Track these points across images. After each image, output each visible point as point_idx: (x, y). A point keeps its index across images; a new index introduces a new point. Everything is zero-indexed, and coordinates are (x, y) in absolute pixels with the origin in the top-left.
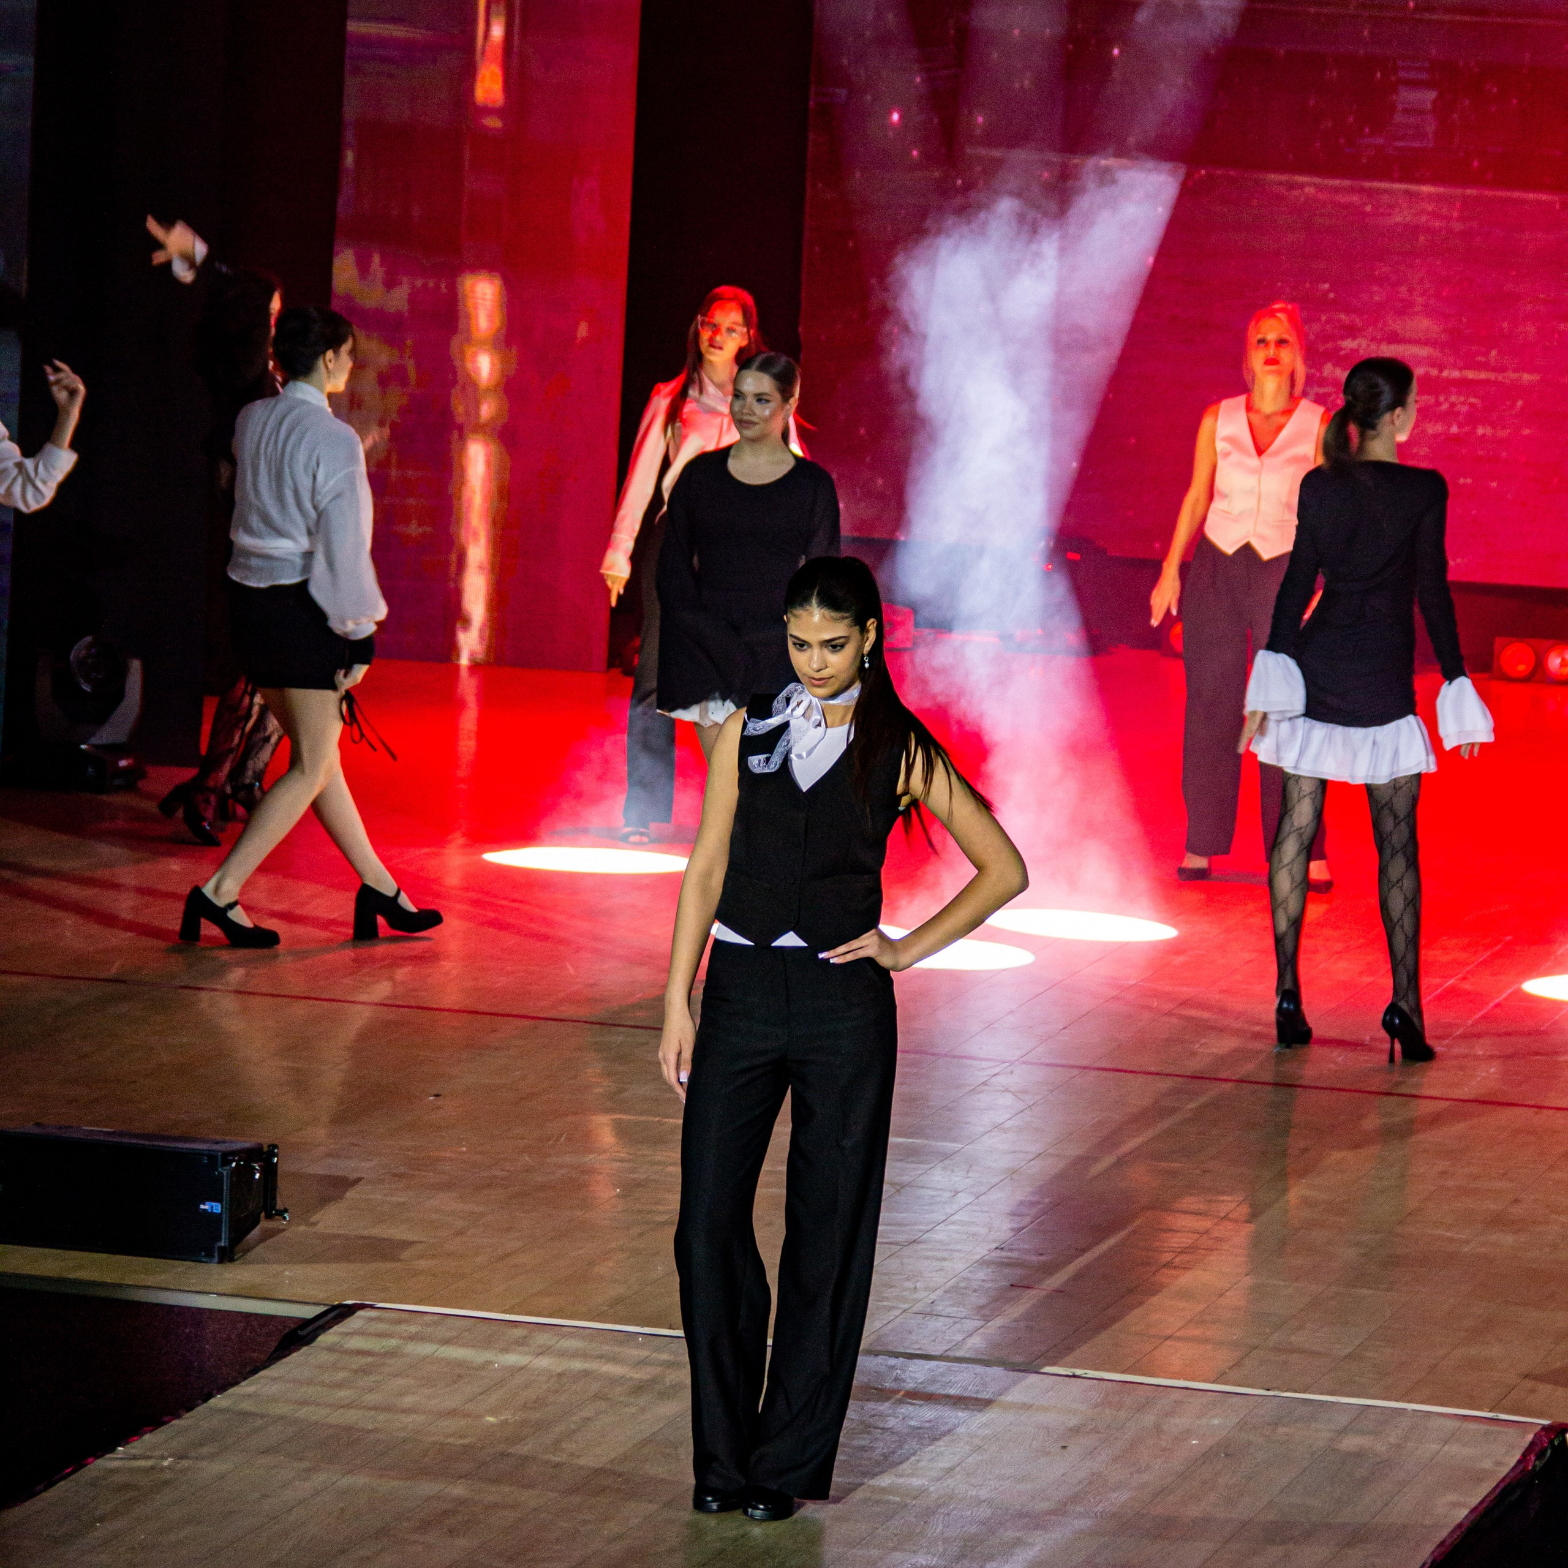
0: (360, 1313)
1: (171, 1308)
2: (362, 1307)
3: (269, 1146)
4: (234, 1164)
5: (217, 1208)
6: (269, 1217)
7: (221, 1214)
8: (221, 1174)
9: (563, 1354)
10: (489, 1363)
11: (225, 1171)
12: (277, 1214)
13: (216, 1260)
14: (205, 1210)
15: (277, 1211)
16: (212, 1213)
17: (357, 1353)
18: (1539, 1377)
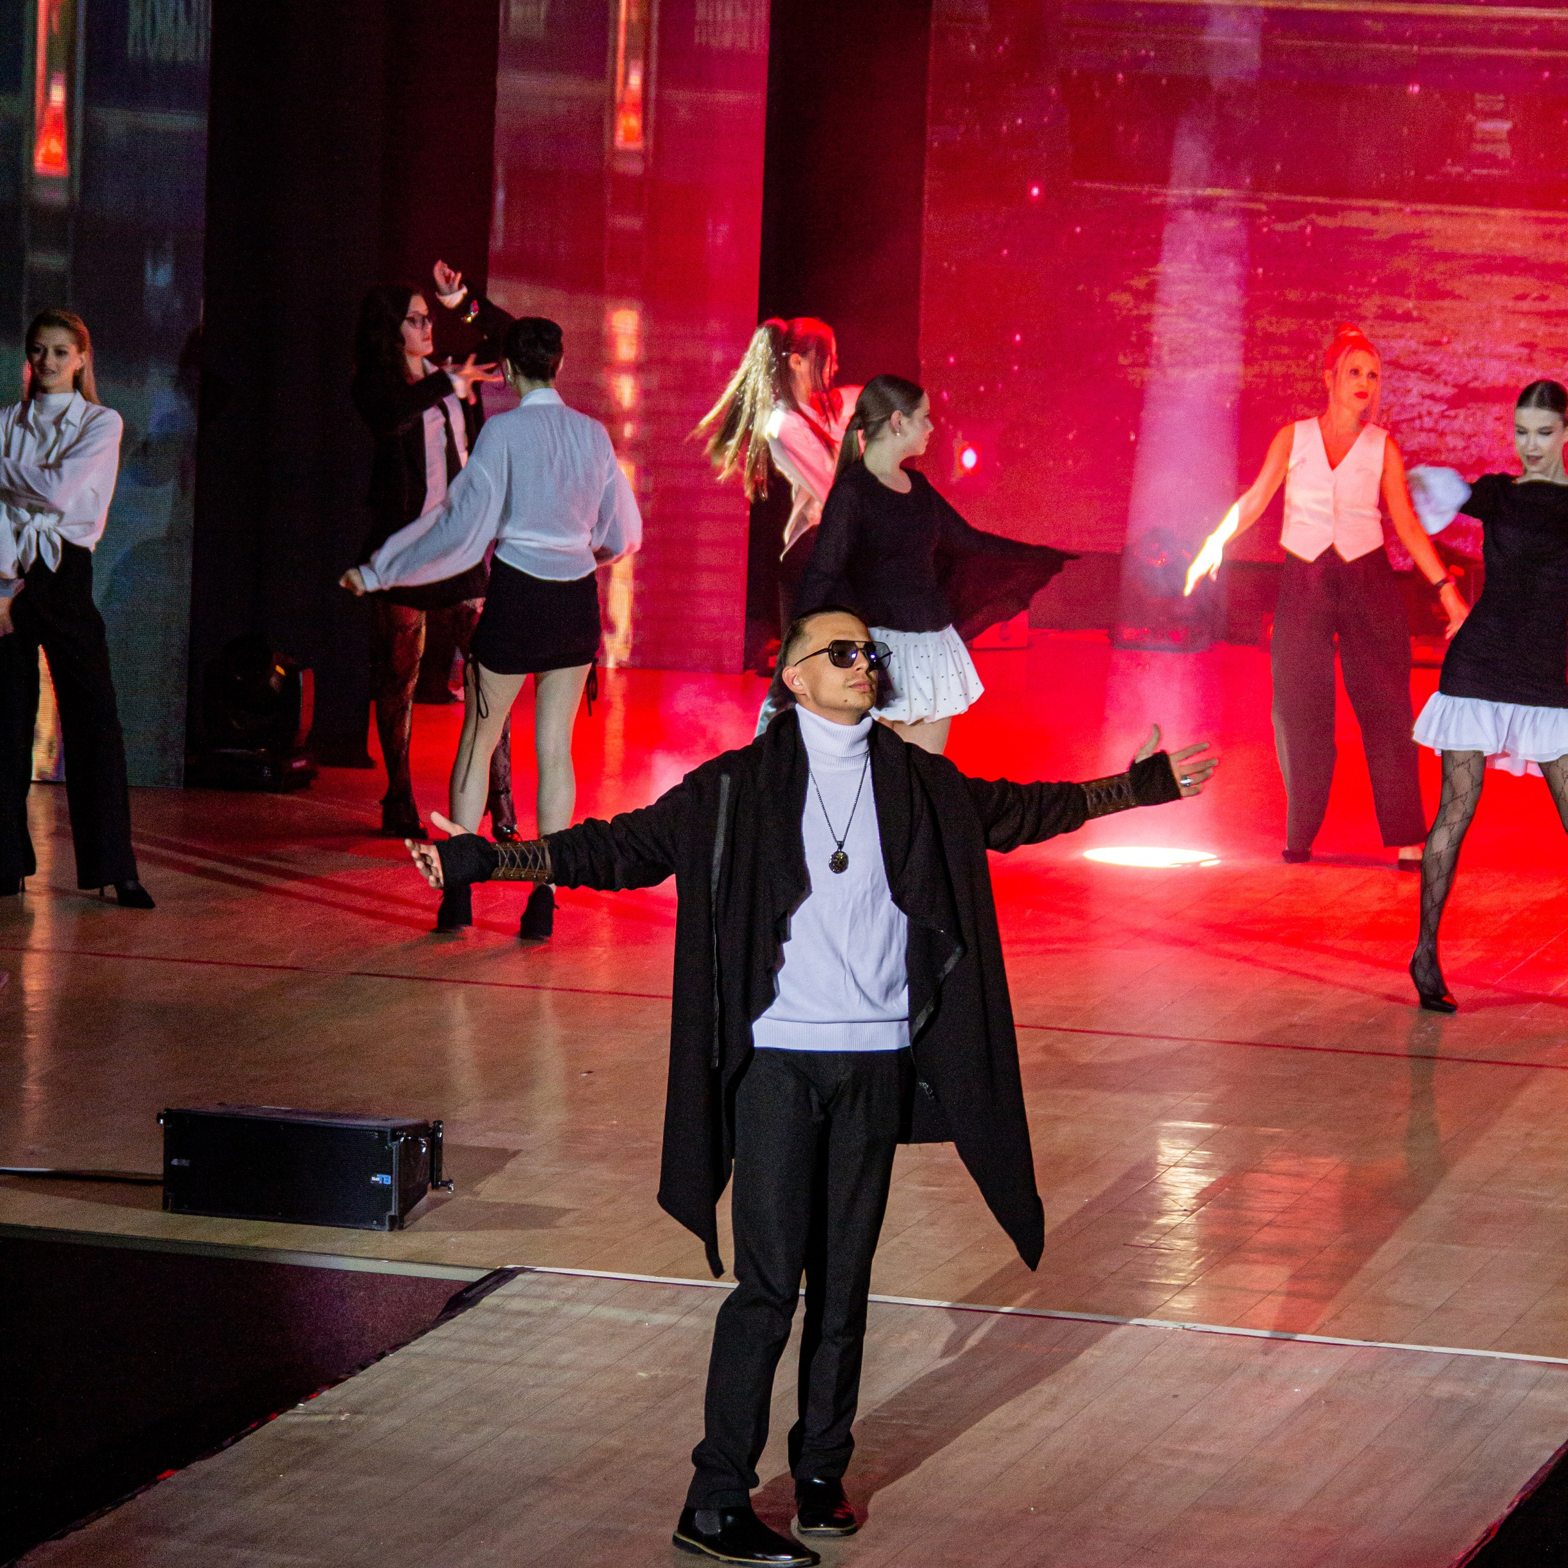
0: (520, 1277)
2: (523, 1271)
3: (434, 1122)
4: (402, 1139)
5: (387, 1180)
6: (435, 1187)
7: (391, 1185)
8: (390, 1148)
10: (639, 1322)
11: (394, 1146)
12: (442, 1185)
13: (387, 1228)
14: (376, 1182)
15: (442, 1182)
16: (383, 1184)
17: (518, 1314)
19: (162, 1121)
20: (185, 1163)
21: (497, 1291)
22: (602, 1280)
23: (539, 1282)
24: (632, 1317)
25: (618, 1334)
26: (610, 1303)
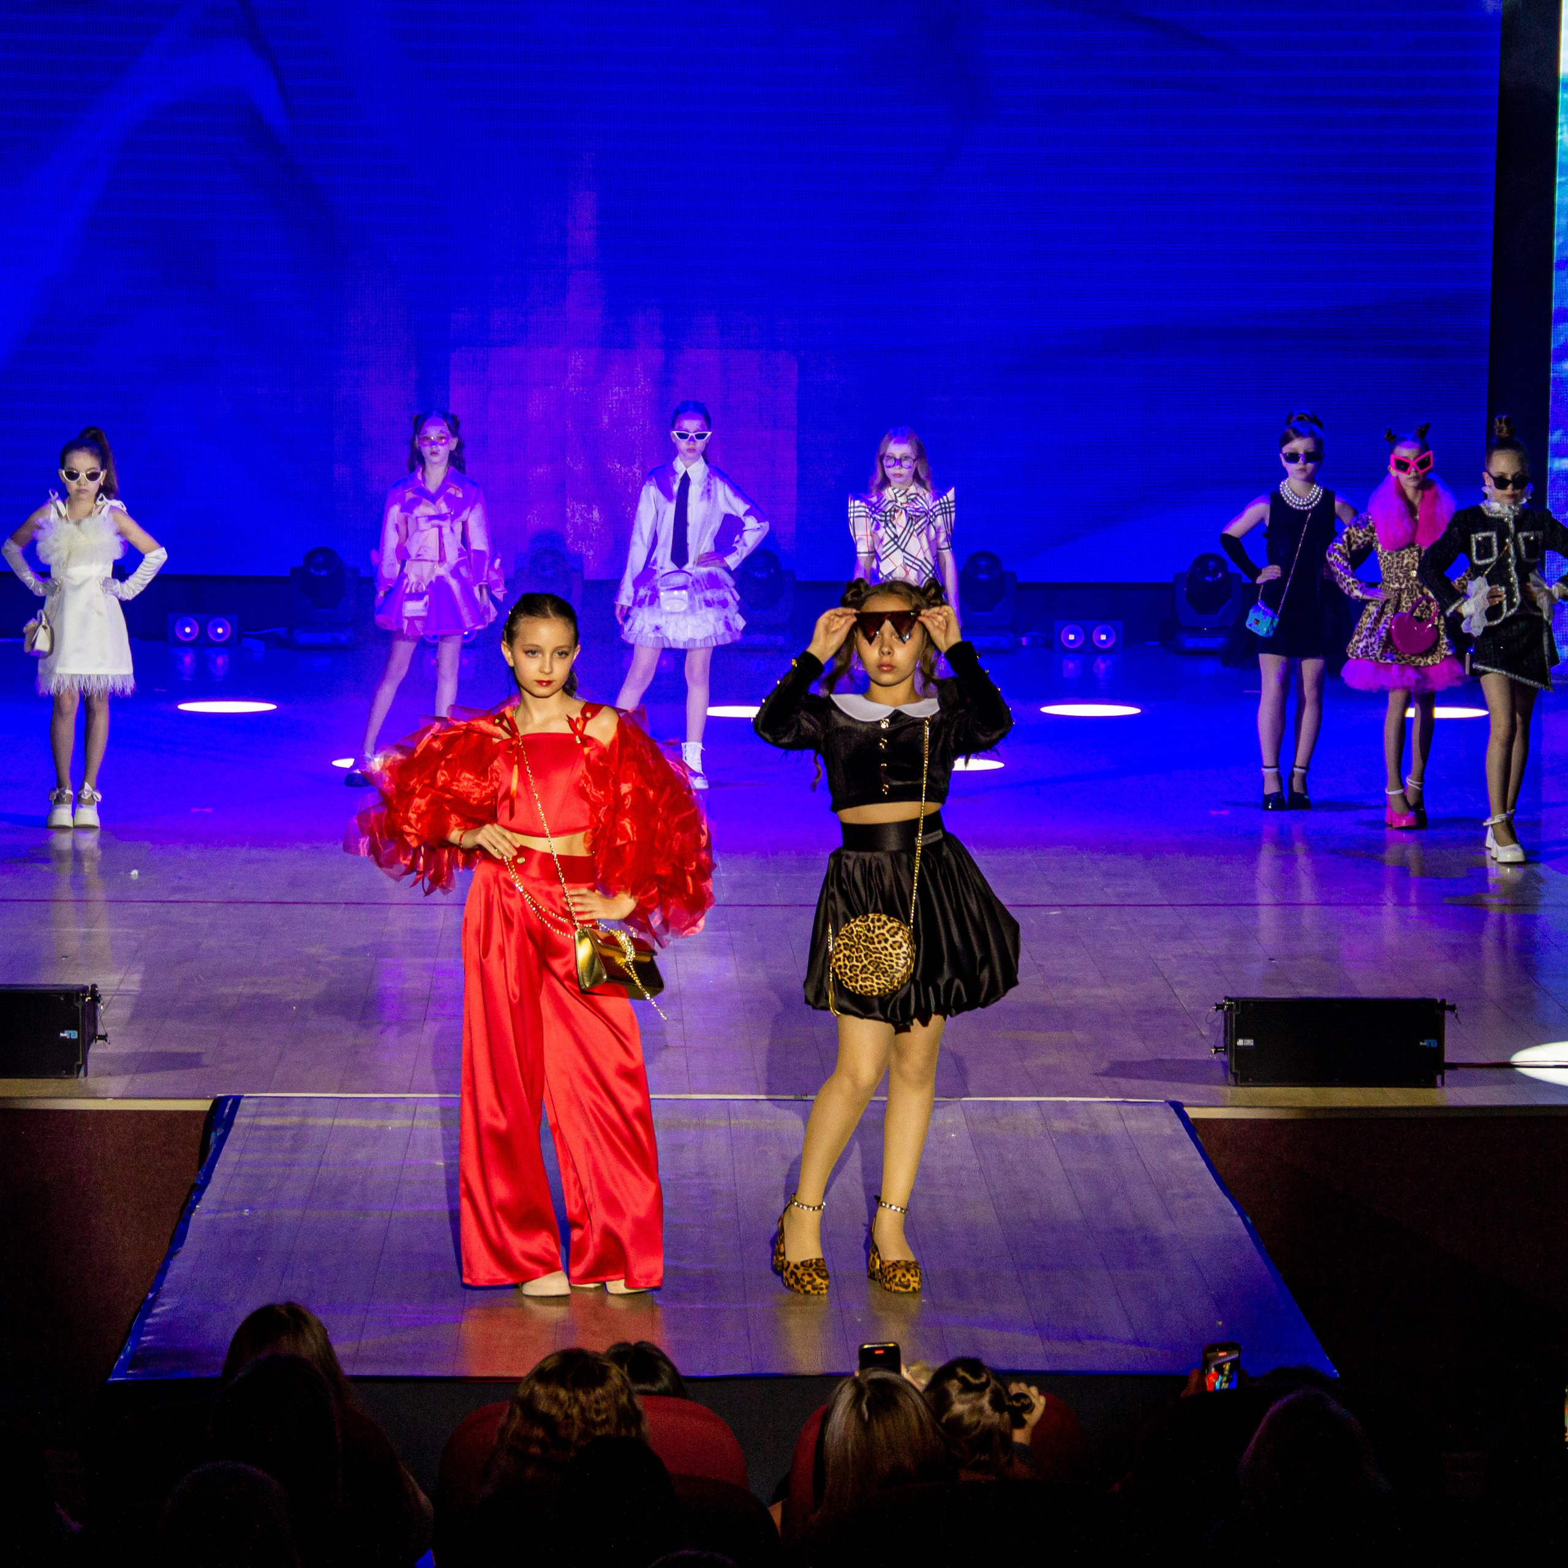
0: (243, 1101)
1: (75, 1113)
2: (241, 1097)
4: (87, 1001)
5: (74, 1035)
6: (95, 1040)
7: (79, 1039)
8: (78, 1008)
9: (430, 1116)
10: (381, 1128)
12: (98, 1038)
13: (76, 1076)
14: (65, 1037)
15: (99, 1036)
16: (71, 1040)
17: (277, 1128)
18: (1105, 1074)
21: (238, 1113)
22: (313, 1100)
23: (264, 1104)
24: (373, 1124)
25: (377, 1137)
26: (341, 1116)
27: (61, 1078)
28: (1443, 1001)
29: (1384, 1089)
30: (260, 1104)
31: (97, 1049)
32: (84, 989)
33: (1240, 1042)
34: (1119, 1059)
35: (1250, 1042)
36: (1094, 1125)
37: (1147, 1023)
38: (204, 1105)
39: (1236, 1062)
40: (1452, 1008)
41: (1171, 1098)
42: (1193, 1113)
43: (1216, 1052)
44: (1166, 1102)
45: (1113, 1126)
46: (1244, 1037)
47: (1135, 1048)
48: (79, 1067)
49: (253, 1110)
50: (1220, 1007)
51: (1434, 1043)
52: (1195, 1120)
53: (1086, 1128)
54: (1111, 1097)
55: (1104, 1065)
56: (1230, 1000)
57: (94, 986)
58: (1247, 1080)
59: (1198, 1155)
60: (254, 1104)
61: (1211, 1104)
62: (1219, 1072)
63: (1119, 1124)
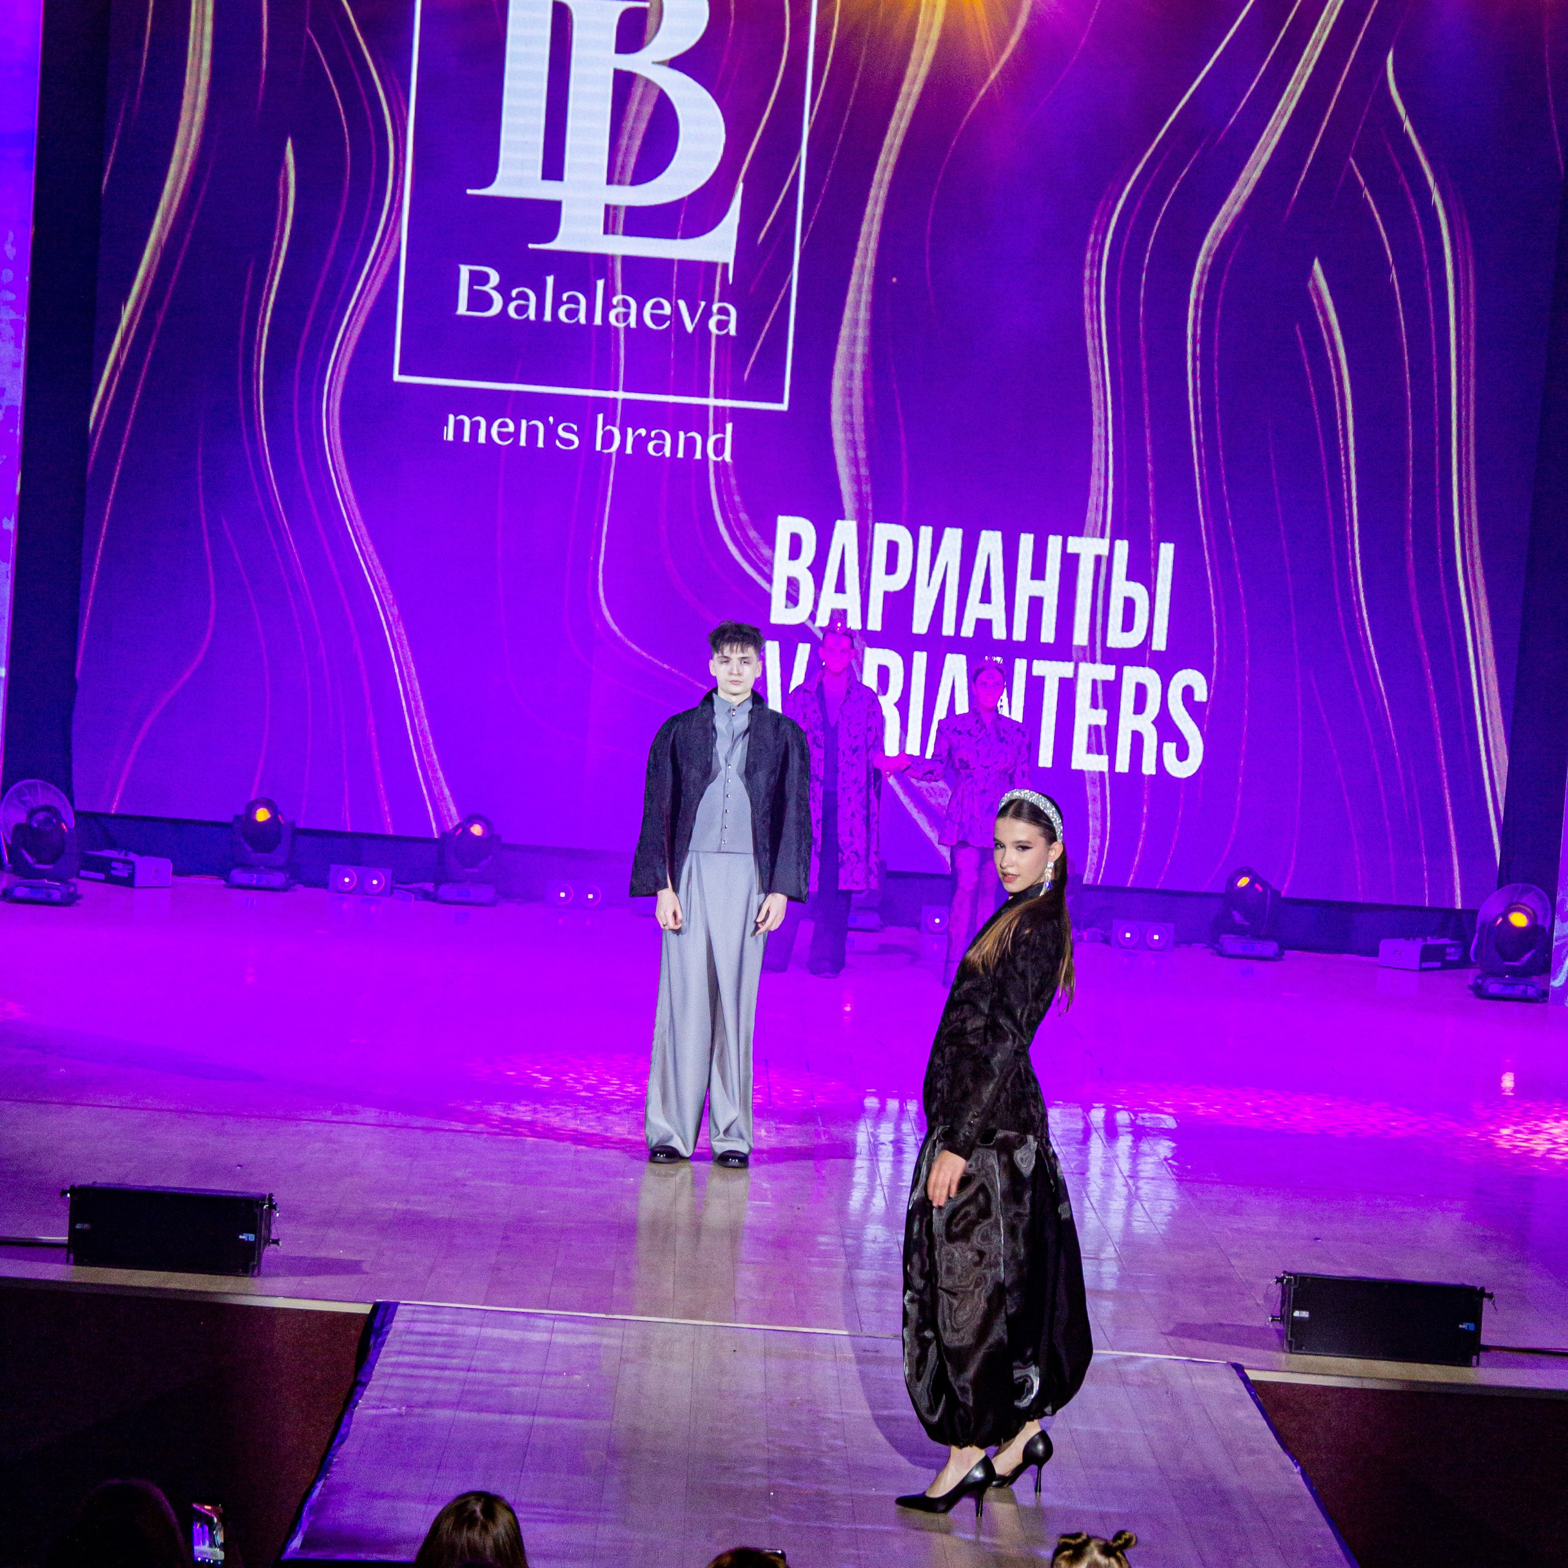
0: (400, 1308)
2: (398, 1304)
3: (271, 1192)
4: (265, 1207)
5: (252, 1237)
6: (269, 1244)
7: (255, 1242)
8: (256, 1214)
9: (566, 1332)
10: (523, 1340)
12: (271, 1242)
15: (270, 1240)
16: (248, 1241)
17: (429, 1334)
18: (1171, 1334)
19: (69, 1195)
20: (87, 1226)
21: (396, 1318)
22: (464, 1311)
23: (419, 1312)
24: (514, 1335)
25: (520, 1347)
26: (487, 1326)
27: (238, 1276)
28: (1483, 1289)
29: (1426, 1365)
30: (414, 1312)
31: (269, 1251)
32: (263, 1197)
33: (1297, 1314)
34: (1184, 1320)
35: (1305, 1314)
36: (1164, 1381)
37: (1207, 1289)
38: (365, 1309)
39: (1291, 1332)
40: (1490, 1296)
41: (1233, 1361)
42: (1253, 1375)
43: (1272, 1320)
44: (1228, 1363)
45: (1181, 1382)
46: (1301, 1309)
47: (1198, 1313)
48: (254, 1267)
49: (409, 1316)
50: (1280, 1280)
51: (1471, 1327)
52: (1254, 1381)
53: (1156, 1382)
54: (1178, 1355)
55: (1171, 1326)
56: (1290, 1274)
57: (271, 1195)
58: (1301, 1349)
59: (1259, 1415)
60: (409, 1311)
61: (1267, 1367)
62: (1275, 1339)
63: (1188, 1380)
